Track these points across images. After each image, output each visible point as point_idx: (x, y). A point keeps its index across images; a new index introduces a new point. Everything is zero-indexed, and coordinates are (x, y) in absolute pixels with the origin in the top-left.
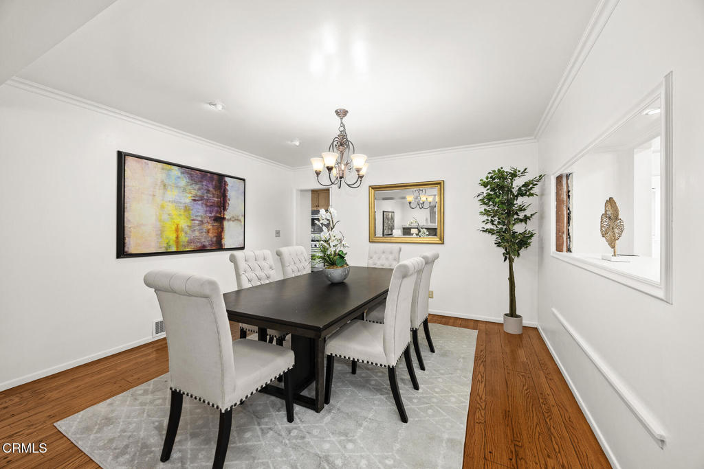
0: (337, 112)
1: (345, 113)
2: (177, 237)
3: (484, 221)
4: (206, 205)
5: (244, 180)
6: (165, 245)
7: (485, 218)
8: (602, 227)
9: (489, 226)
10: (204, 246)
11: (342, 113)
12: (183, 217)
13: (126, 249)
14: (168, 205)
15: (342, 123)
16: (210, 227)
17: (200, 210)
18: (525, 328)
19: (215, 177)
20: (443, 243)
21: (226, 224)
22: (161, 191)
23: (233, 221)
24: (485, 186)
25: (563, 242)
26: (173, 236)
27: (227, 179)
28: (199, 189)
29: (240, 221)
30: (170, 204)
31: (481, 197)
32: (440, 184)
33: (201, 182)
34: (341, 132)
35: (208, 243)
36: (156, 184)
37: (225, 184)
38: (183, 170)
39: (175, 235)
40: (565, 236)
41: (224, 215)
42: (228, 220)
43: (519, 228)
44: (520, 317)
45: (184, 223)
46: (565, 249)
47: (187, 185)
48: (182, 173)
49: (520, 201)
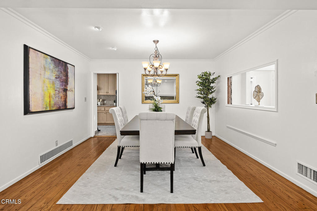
0: (154, 41)
1: (158, 41)
2: (50, 101)
3: (197, 93)
4: (60, 81)
5: (74, 66)
6: (45, 107)
7: (198, 91)
8: (254, 95)
9: (200, 95)
10: (60, 107)
11: (156, 42)
12: (52, 89)
13: (30, 109)
14: (46, 81)
15: (156, 46)
16: (62, 95)
17: (58, 84)
18: (213, 136)
19: (64, 64)
20: (179, 103)
21: (68, 93)
22: (44, 72)
23: (71, 91)
24: (200, 78)
25: (230, 101)
26: (48, 101)
27: (68, 65)
28: (58, 71)
29: (72, 91)
30: (47, 80)
31: (198, 83)
32: (177, 75)
33: (59, 66)
34: (156, 50)
35: (61, 105)
36: (42, 67)
37: (67, 68)
38: (52, 58)
39: (49, 100)
40: (230, 99)
41: (67, 88)
42: (69, 91)
43: (210, 96)
44: (211, 132)
45: (52, 92)
46: (230, 103)
47: (53, 69)
48: (52, 60)
49: (212, 85)
